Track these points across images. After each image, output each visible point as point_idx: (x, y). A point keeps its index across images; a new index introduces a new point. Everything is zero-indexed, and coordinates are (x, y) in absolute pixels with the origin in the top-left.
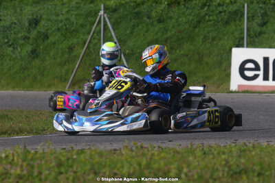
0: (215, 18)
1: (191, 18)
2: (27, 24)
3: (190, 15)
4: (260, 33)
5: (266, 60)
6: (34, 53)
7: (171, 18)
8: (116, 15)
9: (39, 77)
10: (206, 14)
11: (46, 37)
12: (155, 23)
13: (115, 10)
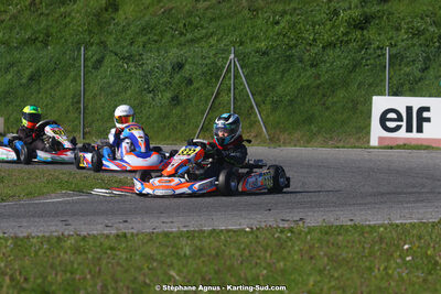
0: (372, 61)
1: (347, 62)
2: (170, 68)
3: (345, 58)
4: (420, 79)
5: (409, 109)
6: (176, 100)
7: (325, 62)
8: (265, 59)
9: (179, 127)
10: (362, 58)
11: (190, 82)
12: (308, 68)
13: (264, 53)
